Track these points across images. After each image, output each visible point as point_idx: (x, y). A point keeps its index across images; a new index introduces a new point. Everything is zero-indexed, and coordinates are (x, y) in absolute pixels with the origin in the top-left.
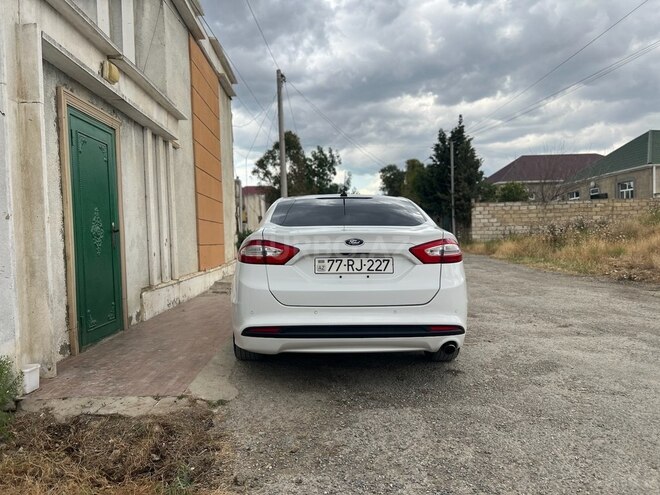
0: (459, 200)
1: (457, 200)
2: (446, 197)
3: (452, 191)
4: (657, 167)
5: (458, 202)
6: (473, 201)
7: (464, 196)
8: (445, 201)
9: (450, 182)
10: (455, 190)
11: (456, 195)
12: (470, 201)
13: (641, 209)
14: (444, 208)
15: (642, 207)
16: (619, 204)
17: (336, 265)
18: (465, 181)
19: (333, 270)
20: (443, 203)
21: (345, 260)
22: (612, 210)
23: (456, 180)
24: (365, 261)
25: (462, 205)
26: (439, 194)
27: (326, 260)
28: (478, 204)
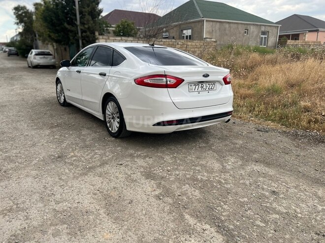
0: (85, 32)
1: (83, 31)
2: (73, 29)
3: (78, 23)
4: (206, 21)
5: (84, 34)
6: (97, 34)
7: (89, 28)
8: (71, 31)
9: (75, 15)
10: (81, 22)
11: (82, 28)
12: (94, 34)
13: (200, 47)
14: (71, 38)
15: (201, 46)
16: (190, 44)
17: (197, 87)
18: (89, 14)
19: (196, 90)
20: (70, 34)
21: (200, 85)
22: (186, 47)
23: (81, 13)
24: (207, 84)
25: (88, 37)
26: (66, 25)
27: (193, 85)
28: (101, 37)
